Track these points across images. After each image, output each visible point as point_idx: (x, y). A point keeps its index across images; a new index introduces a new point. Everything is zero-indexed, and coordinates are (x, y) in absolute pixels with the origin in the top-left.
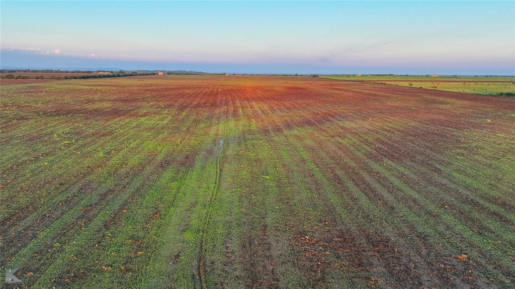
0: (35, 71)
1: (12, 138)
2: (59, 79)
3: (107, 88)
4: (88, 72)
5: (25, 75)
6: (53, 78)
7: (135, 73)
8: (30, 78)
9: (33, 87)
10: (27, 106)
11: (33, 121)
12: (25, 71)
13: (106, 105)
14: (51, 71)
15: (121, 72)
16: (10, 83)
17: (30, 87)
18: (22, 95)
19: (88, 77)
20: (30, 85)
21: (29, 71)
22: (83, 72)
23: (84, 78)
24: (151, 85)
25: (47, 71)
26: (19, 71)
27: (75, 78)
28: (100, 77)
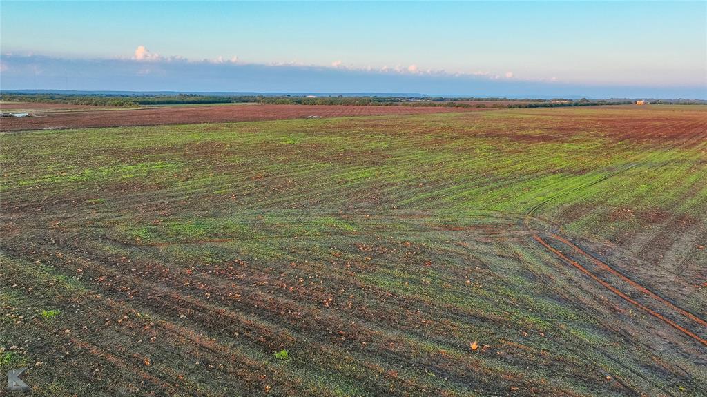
0: (479, 100)
1: (445, 149)
2: (502, 107)
3: (551, 117)
4: (540, 100)
5: (467, 102)
6: (495, 106)
7: (603, 101)
8: (471, 106)
9: (472, 115)
10: (461, 130)
11: (463, 140)
12: (468, 100)
13: (537, 131)
14: (496, 100)
15: (584, 100)
16: (451, 111)
17: (469, 115)
18: (459, 122)
19: (537, 106)
20: (470, 113)
21: (472, 99)
22: (534, 101)
23: (531, 106)
24: (611, 116)
25: (492, 100)
26: (462, 99)
27: (520, 107)
28: (551, 106)
